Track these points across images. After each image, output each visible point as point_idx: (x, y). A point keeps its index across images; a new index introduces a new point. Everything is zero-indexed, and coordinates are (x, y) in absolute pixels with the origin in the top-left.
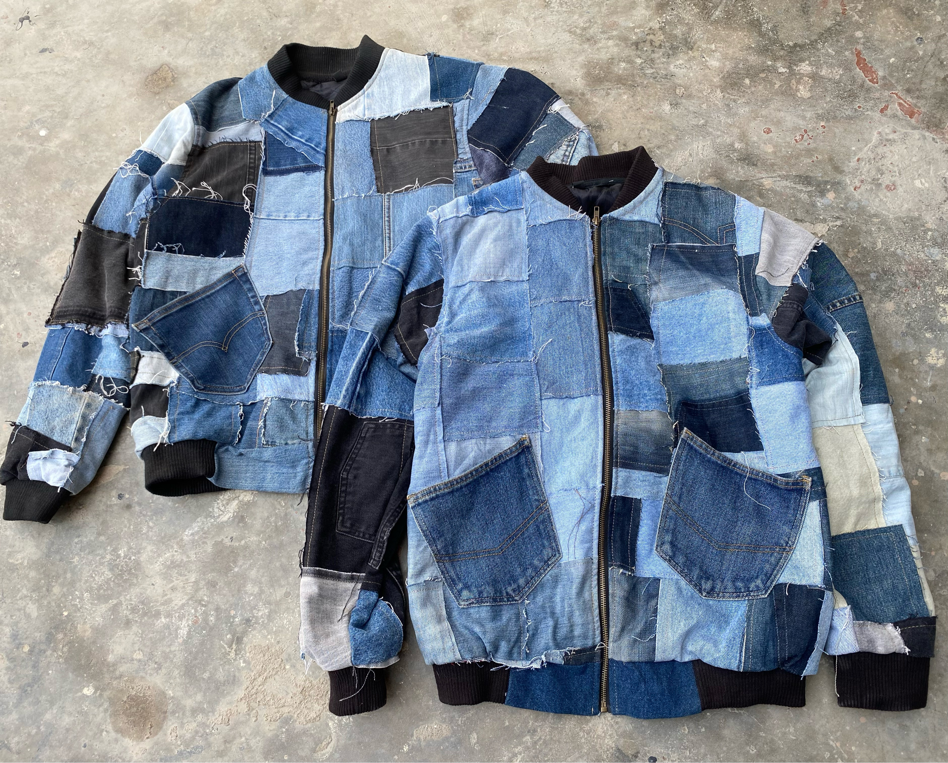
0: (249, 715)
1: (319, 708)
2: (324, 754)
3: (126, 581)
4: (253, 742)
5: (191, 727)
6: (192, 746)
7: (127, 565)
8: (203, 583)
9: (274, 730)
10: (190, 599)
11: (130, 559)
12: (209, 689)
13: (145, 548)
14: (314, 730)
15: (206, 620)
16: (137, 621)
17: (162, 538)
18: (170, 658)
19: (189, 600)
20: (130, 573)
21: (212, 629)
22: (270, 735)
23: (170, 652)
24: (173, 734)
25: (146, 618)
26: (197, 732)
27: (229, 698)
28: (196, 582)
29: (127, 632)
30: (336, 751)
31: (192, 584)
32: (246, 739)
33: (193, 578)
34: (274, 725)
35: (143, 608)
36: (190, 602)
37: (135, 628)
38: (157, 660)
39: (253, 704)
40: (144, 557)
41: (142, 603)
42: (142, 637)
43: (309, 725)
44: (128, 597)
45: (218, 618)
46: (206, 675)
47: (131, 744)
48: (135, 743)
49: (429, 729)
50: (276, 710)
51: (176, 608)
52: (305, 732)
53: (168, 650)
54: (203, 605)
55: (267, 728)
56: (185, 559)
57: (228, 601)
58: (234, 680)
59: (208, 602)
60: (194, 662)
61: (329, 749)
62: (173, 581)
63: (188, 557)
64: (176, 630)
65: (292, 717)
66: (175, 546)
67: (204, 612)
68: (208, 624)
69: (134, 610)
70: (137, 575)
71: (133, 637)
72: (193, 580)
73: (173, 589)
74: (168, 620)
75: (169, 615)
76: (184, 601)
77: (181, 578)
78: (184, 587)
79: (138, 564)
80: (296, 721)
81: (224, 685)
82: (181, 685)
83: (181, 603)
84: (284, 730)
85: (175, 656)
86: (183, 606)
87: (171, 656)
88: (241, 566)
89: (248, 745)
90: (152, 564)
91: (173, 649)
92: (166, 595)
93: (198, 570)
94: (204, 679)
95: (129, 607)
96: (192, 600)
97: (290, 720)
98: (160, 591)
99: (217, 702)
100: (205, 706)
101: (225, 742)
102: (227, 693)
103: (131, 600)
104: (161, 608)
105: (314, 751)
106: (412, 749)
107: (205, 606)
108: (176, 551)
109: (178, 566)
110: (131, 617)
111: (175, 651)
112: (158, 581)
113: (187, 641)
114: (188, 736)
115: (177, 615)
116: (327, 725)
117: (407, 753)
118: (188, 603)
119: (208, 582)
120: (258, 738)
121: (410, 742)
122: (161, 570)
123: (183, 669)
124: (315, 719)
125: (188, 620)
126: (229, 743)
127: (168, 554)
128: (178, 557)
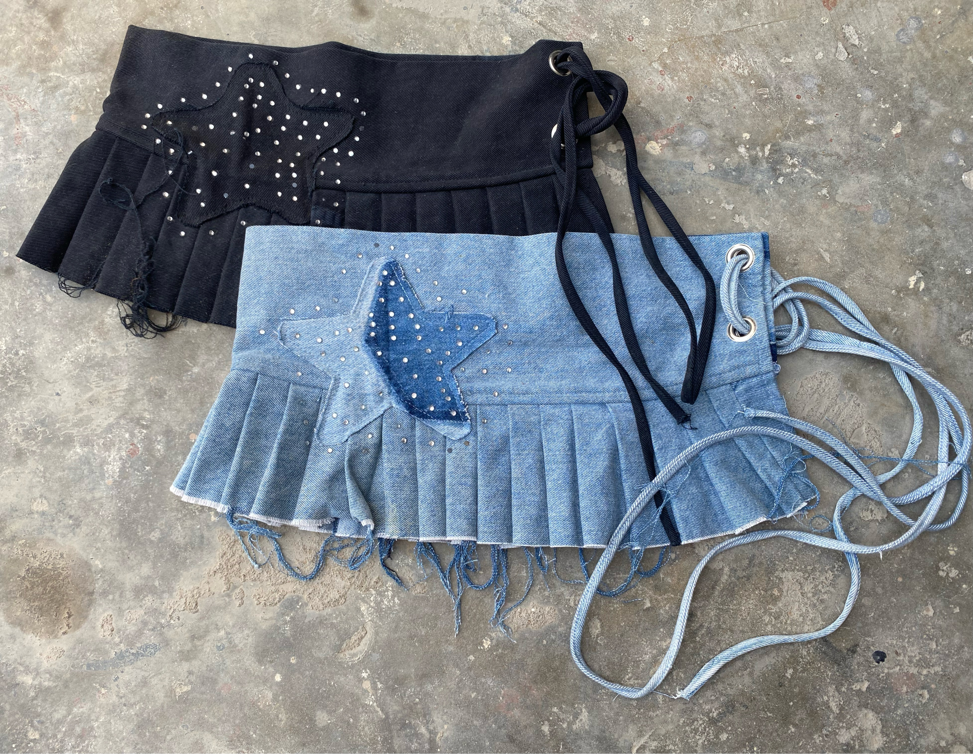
0: (229, 596)
1: (343, 583)
2: (355, 655)
3: (11, 389)
4: (238, 638)
5: (135, 616)
6: (139, 645)
7: (13, 365)
8: (142, 391)
9: (271, 618)
10: (123, 416)
11: (17, 354)
12: (162, 556)
13: (41, 337)
14: (336, 618)
15: (149, 450)
16: (34, 452)
17: (69, 321)
18: (93, 509)
19: (119, 418)
20: (18, 375)
21: (160, 463)
22: (264, 626)
23: (94, 499)
24: (106, 627)
25: (49, 447)
26: (145, 623)
27: (193, 570)
28: (130, 390)
29: (19, 469)
30: (374, 650)
31: (123, 393)
32: (228, 633)
33: (124, 383)
34: (272, 612)
35: (44, 432)
36: (122, 422)
37: (31, 463)
38: (72, 513)
39: (235, 580)
40: (39, 352)
41: (42, 423)
42: (44, 477)
43: (329, 610)
44: (17, 414)
45: (169, 447)
46: (155, 535)
47: (38, 643)
48: (44, 641)
49: (523, 614)
50: (273, 588)
51: (99, 430)
52: (322, 621)
53: (89, 497)
54: (143, 426)
55: (260, 616)
56: (109, 354)
57: (184, 420)
58: (202, 542)
59: (152, 421)
60: (134, 515)
61: (364, 647)
62: (91, 389)
63: (114, 350)
64: (101, 466)
65: (299, 598)
66: (92, 333)
67: (147, 437)
68: (153, 456)
69: (28, 434)
70: (30, 379)
71: (30, 477)
72: (125, 386)
73: (92, 401)
74: (86, 449)
75: (87, 442)
76: (111, 420)
77: (104, 383)
78: (110, 398)
79: (31, 362)
80: (307, 605)
81: (186, 550)
82: (115, 551)
83: (106, 423)
84: (288, 618)
85: (101, 505)
86: (109, 429)
87: (96, 506)
88: (204, 365)
89: (230, 642)
90: (54, 362)
91: (97, 495)
92: (81, 410)
93: (131, 370)
94: (151, 542)
95: (20, 430)
96: (125, 418)
97: (298, 603)
98: (70, 404)
99: (175, 576)
100: (157, 583)
101: (193, 638)
102: (192, 563)
103: (22, 418)
104: (75, 431)
105: (338, 649)
106: (497, 645)
107: (146, 427)
108: (93, 341)
109: (99, 365)
110: (23, 445)
111: (101, 498)
112: (67, 388)
113: (120, 483)
114: (132, 629)
115: (101, 441)
116: (358, 610)
117: (490, 650)
118: (118, 423)
119: (150, 391)
120: (246, 632)
121: (493, 635)
122: (70, 372)
123: (117, 526)
124: (337, 601)
125: (119, 449)
126: (200, 638)
127: (79, 347)
128: (97, 351)
